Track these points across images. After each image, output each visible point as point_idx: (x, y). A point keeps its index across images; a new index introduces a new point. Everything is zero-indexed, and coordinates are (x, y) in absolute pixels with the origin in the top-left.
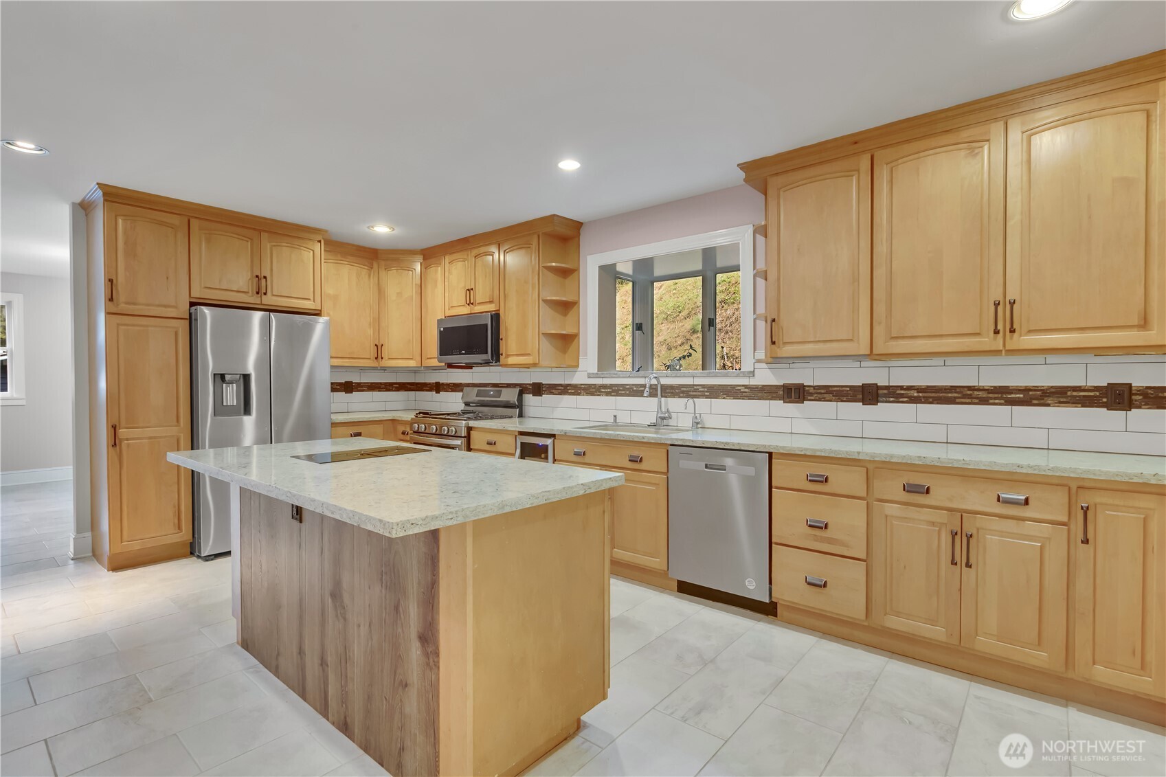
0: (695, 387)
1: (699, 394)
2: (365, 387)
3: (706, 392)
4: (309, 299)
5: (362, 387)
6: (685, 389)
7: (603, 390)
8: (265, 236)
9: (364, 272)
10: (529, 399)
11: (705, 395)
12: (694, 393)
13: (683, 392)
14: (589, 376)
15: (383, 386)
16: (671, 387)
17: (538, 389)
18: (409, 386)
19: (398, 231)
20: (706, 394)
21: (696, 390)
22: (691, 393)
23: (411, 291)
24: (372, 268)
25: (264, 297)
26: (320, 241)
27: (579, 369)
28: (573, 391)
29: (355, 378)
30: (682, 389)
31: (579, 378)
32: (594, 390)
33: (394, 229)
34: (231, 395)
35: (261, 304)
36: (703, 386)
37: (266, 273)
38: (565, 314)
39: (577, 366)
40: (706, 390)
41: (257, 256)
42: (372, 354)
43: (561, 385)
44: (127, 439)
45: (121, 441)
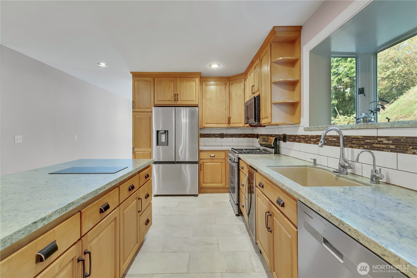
0: (379, 139)
1: (384, 146)
2: (229, 135)
3: (391, 144)
4: (194, 101)
5: (228, 135)
6: (369, 141)
7: (312, 140)
8: (178, 79)
9: (223, 87)
10: (282, 144)
11: (389, 148)
12: (378, 145)
13: (367, 144)
14: (306, 129)
15: (237, 135)
16: (357, 138)
17: (285, 138)
18: (250, 136)
19: (221, 66)
20: (391, 146)
21: (380, 143)
22: (375, 145)
23: (241, 92)
24: (226, 85)
25: (177, 102)
26: (198, 77)
27: (301, 125)
28: (298, 140)
29: (225, 132)
30: (367, 141)
31: (301, 132)
32: (307, 139)
33: (220, 66)
34: (163, 138)
35: (176, 104)
36: (387, 138)
37: (178, 93)
38: (294, 90)
39: (299, 123)
40: (391, 142)
41: (175, 87)
42: (226, 121)
43: (293, 136)
44: (137, 152)
45: (135, 152)
